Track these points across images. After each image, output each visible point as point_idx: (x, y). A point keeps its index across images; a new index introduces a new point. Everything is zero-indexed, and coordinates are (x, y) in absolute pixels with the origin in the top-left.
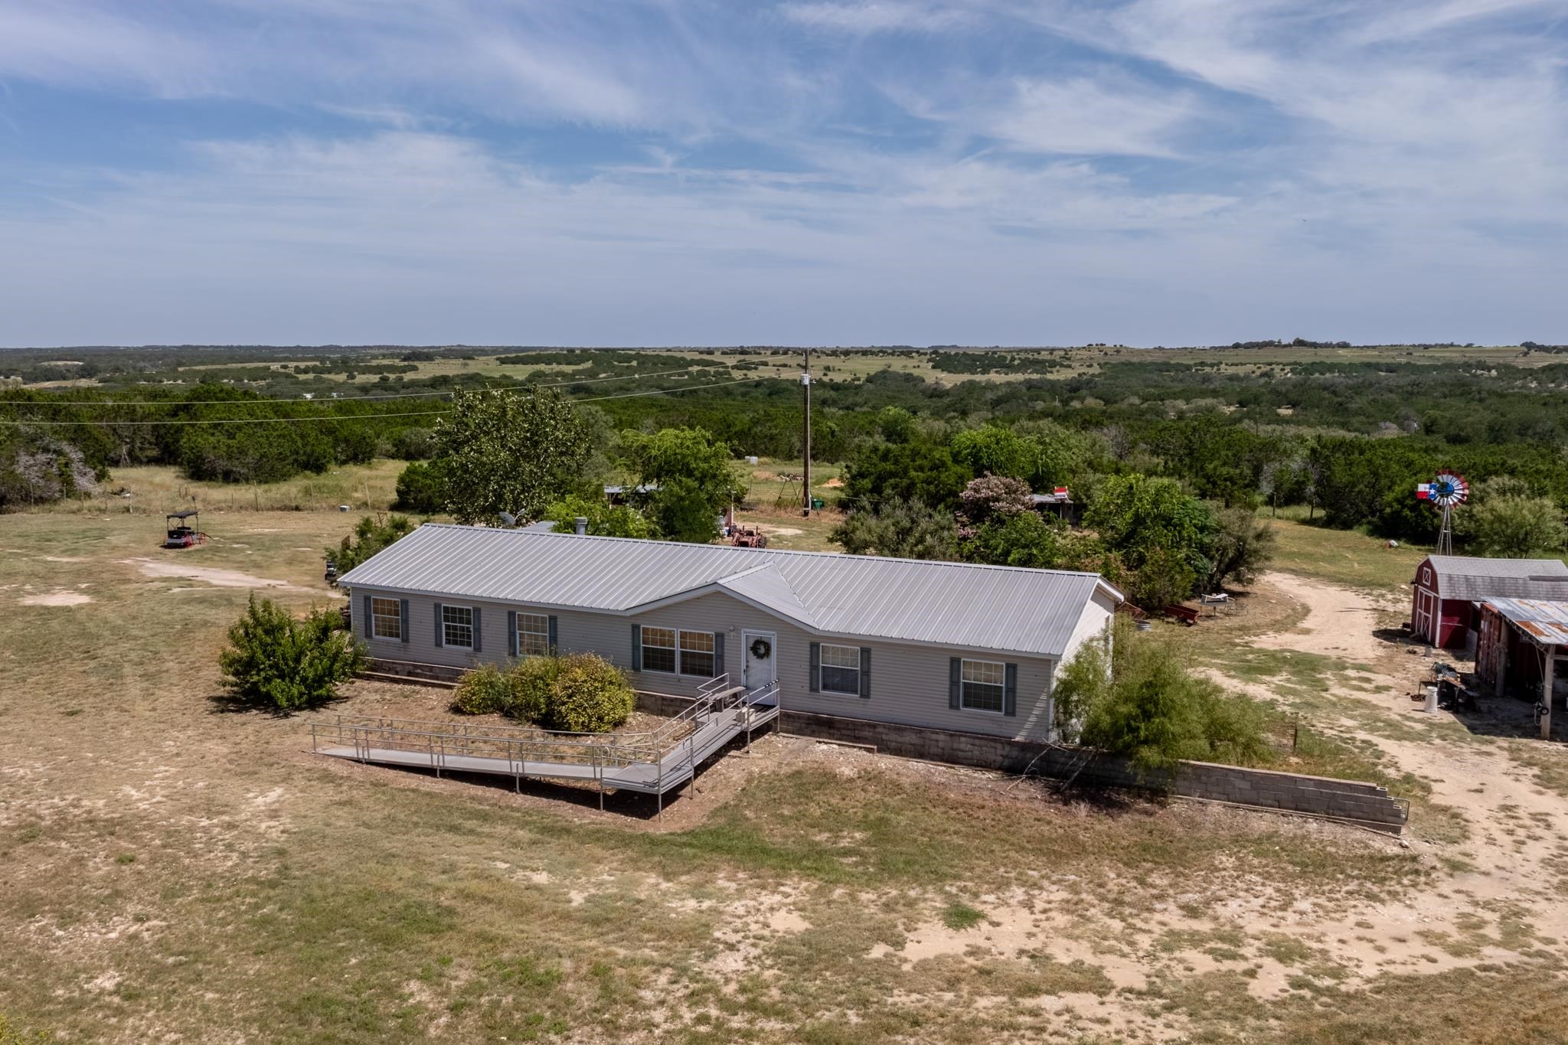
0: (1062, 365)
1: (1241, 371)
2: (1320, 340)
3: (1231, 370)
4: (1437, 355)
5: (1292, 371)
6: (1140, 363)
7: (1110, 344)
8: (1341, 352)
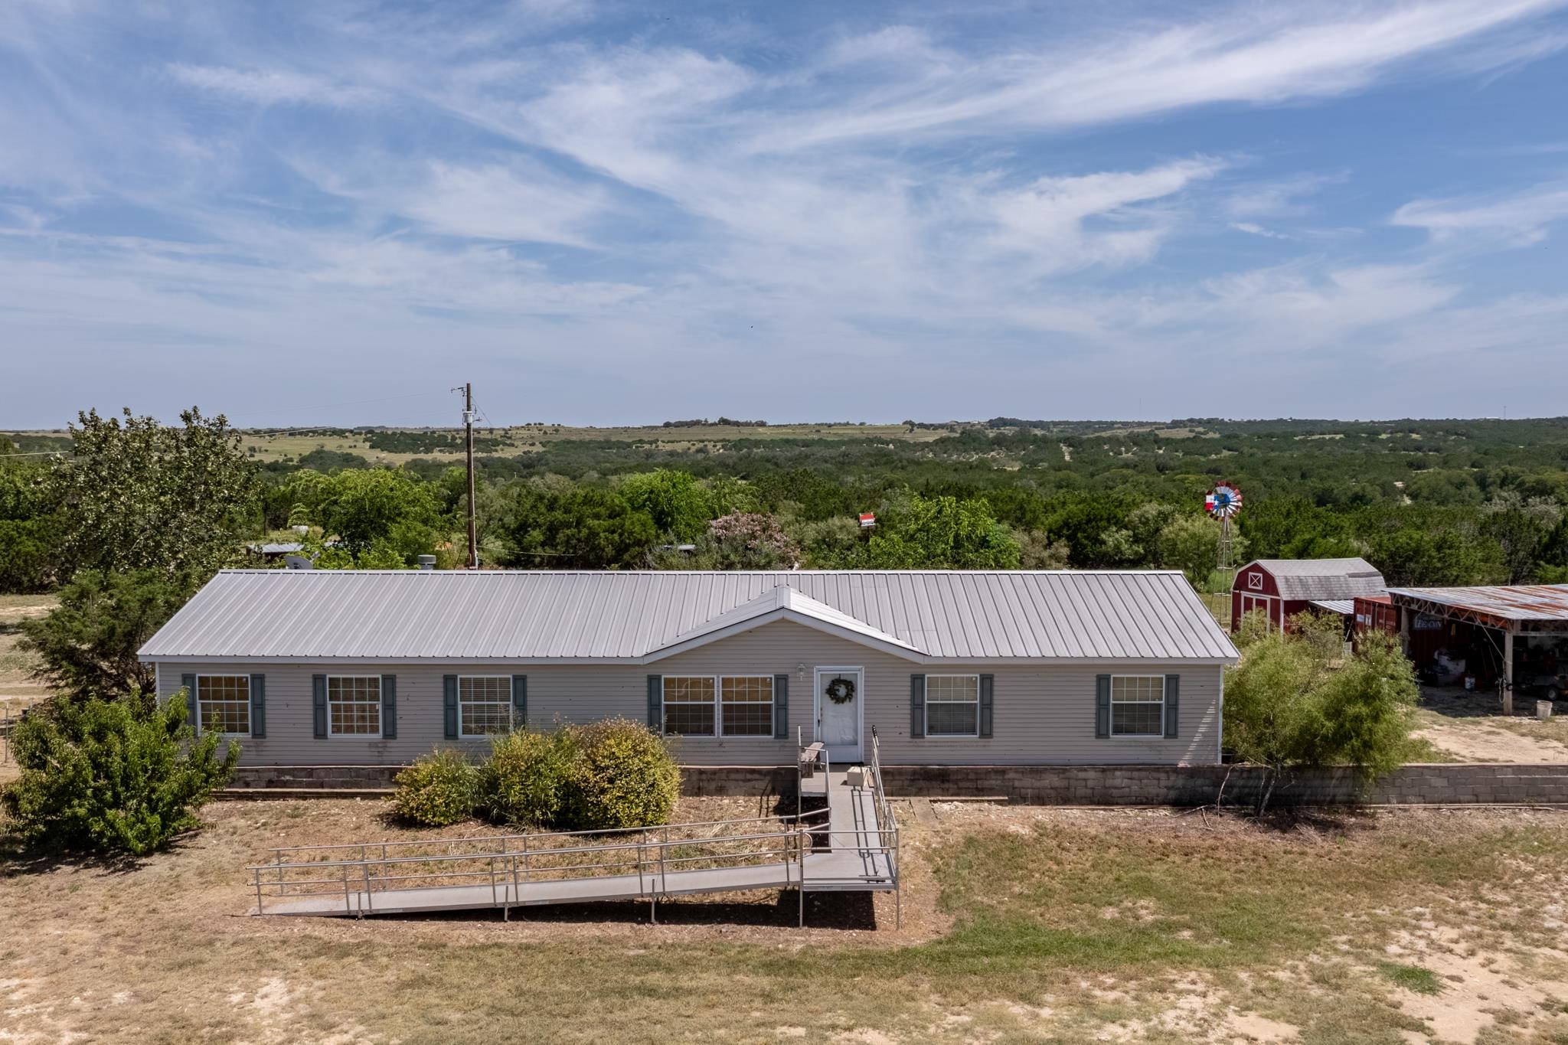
0: (505, 444)
1: (679, 447)
2: (742, 420)
3: (669, 447)
4: (841, 432)
5: (723, 447)
6: (581, 441)
7: (547, 423)
8: (760, 430)
